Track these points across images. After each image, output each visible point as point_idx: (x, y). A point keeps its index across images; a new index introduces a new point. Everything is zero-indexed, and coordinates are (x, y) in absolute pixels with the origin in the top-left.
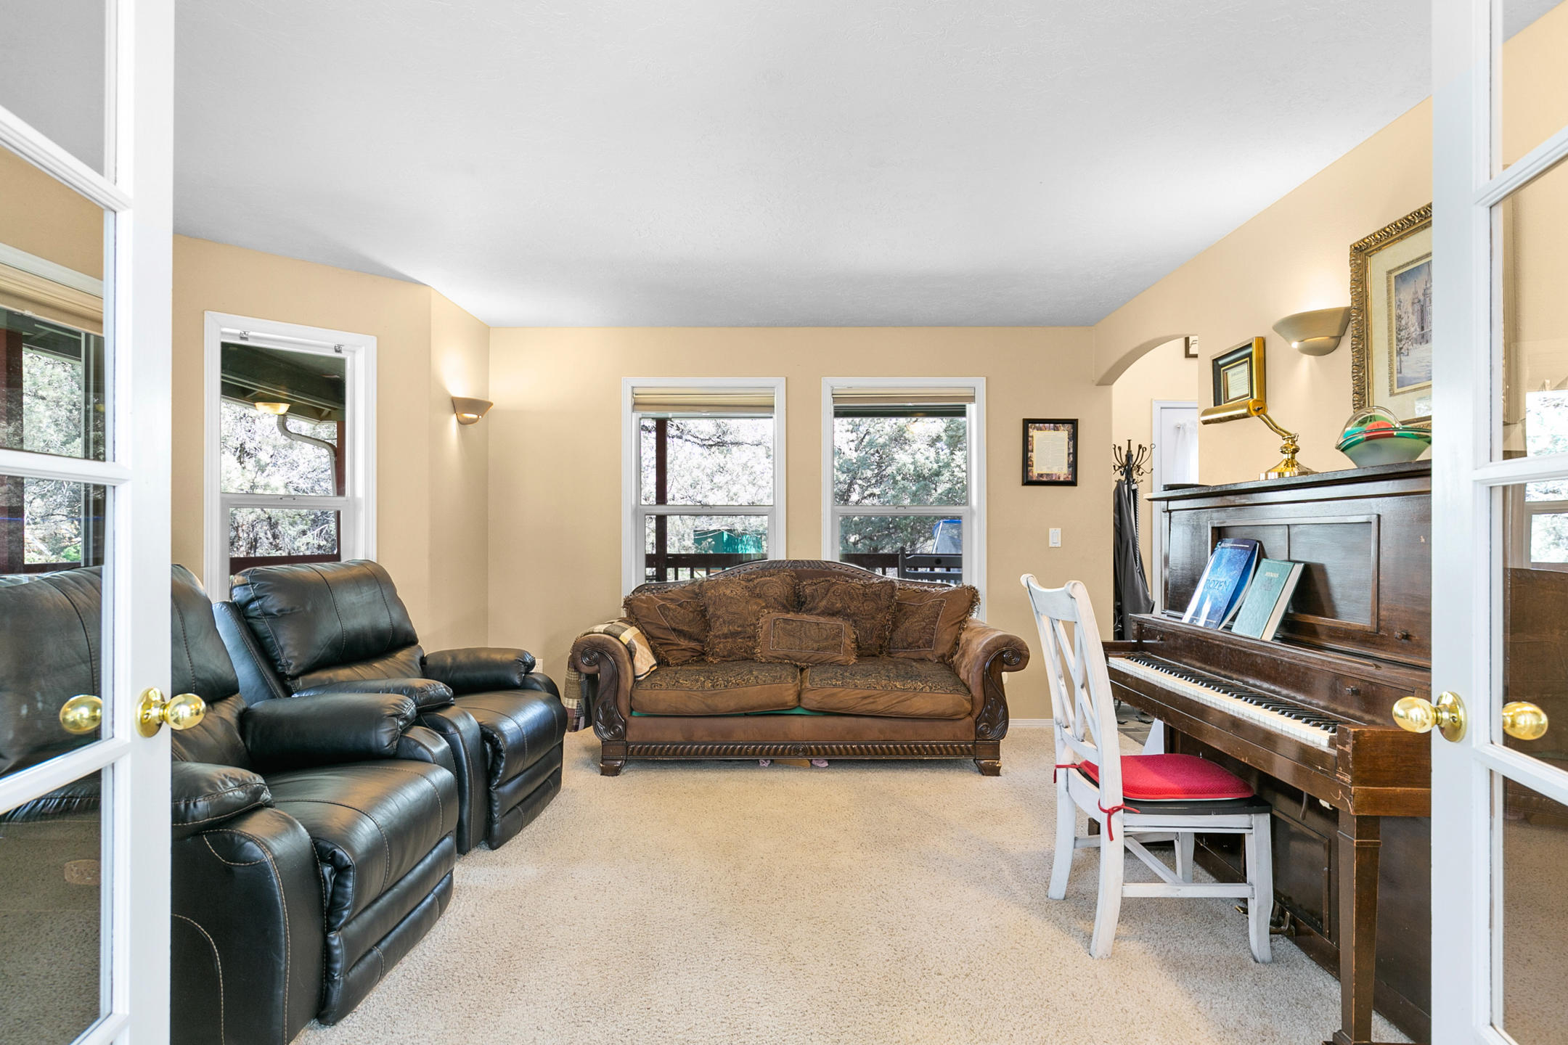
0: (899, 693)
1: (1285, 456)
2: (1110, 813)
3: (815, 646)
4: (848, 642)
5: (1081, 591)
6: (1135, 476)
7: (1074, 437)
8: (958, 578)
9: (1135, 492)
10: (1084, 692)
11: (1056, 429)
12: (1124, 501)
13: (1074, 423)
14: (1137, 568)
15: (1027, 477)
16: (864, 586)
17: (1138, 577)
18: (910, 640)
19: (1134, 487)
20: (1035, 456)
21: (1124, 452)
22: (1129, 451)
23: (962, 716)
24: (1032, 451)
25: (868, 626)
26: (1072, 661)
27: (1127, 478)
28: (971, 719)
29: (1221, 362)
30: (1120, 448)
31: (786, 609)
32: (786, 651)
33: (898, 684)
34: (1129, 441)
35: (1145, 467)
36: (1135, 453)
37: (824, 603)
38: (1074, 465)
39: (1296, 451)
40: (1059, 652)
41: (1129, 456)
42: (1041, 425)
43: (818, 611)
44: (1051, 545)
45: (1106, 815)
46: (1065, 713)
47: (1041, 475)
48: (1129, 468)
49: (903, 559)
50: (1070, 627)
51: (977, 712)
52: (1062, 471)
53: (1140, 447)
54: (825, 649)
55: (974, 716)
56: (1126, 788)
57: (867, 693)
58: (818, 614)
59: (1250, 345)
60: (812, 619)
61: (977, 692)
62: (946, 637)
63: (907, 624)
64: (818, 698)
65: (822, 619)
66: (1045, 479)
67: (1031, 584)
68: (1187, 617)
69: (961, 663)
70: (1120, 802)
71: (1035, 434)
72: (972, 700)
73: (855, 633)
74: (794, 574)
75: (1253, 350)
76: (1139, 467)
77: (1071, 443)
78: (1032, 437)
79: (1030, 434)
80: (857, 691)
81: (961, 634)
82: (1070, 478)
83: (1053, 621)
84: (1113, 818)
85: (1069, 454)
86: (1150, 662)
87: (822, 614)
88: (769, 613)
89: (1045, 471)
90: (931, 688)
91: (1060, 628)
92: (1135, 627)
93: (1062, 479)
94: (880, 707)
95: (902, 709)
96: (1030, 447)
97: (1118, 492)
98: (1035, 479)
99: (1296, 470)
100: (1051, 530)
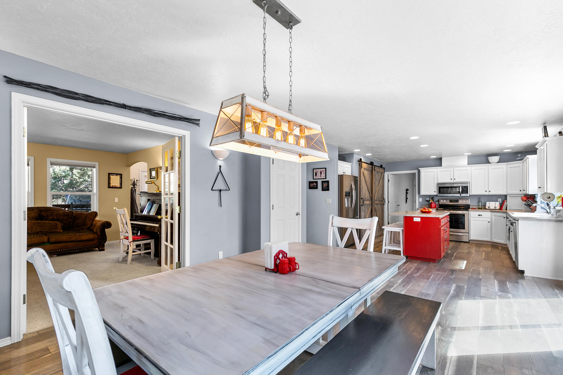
0: (79, 236)
1: (158, 189)
2: (130, 242)
3: (49, 228)
4: (59, 227)
5: (126, 209)
6: (135, 186)
7: (121, 178)
8: (90, 210)
9: (135, 190)
10: (126, 225)
11: (117, 176)
12: (133, 192)
13: (121, 175)
14: (136, 206)
15: (109, 186)
16: (63, 213)
17: (136, 208)
18: (78, 225)
19: (135, 189)
20: (111, 182)
21: (133, 181)
22: (134, 181)
23: (95, 239)
24: (111, 180)
25: (65, 222)
26: (124, 221)
27: (133, 187)
28: (98, 240)
29: (151, 170)
30: (132, 180)
31: (36, 220)
32: (40, 230)
33: (78, 234)
34: (134, 179)
35: (138, 184)
36: (135, 181)
37: (51, 217)
38: (121, 184)
39: (159, 188)
40: (121, 219)
41: (134, 182)
42: (113, 175)
43: (49, 220)
44: (115, 202)
45: (130, 243)
46: (122, 230)
47: (113, 186)
48: (134, 184)
49: (72, 205)
50: (124, 215)
51: (99, 238)
52: (118, 185)
53: (137, 180)
54: (53, 229)
55: (98, 239)
56: (133, 239)
57: (69, 237)
58: (49, 221)
59: (155, 168)
60: (47, 222)
61: (99, 234)
62: (89, 223)
63: (77, 221)
64: (55, 239)
65: (50, 222)
66: (114, 187)
67: (116, 209)
68: (143, 214)
69: (94, 229)
70: (132, 241)
71: (112, 177)
72: (98, 236)
73: (61, 224)
74: (38, 211)
75: (156, 169)
76: (136, 184)
77: (120, 179)
78: (111, 177)
79: (110, 177)
80: (66, 237)
81: (93, 222)
82: (120, 187)
83: (120, 215)
84: (131, 243)
85: (120, 182)
86: (137, 221)
87: (51, 220)
88: (31, 221)
89: (114, 185)
90: (87, 234)
91: (122, 216)
92: (135, 216)
93: (118, 187)
94: (74, 240)
95: (80, 239)
96: (110, 179)
97: (132, 190)
98: (111, 187)
99: (159, 191)
100: (115, 198)
